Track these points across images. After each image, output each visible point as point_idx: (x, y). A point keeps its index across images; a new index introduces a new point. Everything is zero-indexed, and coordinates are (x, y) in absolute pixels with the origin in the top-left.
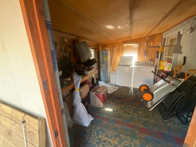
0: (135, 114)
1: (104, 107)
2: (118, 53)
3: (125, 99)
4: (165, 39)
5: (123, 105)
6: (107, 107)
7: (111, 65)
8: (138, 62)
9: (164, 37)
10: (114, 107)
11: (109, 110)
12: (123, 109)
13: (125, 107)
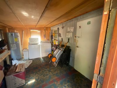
0: (50, 73)
1: (26, 83)
2: (27, 35)
3: (41, 67)
4: (52, 30)
5: (41, 71)
6: (29, 81)
7: (22, 44)
8: (42, 42)
9: (52, 29)
10: (35, 77)
11: (32, 82)
12: (42, 74)
13: (42, 72)
